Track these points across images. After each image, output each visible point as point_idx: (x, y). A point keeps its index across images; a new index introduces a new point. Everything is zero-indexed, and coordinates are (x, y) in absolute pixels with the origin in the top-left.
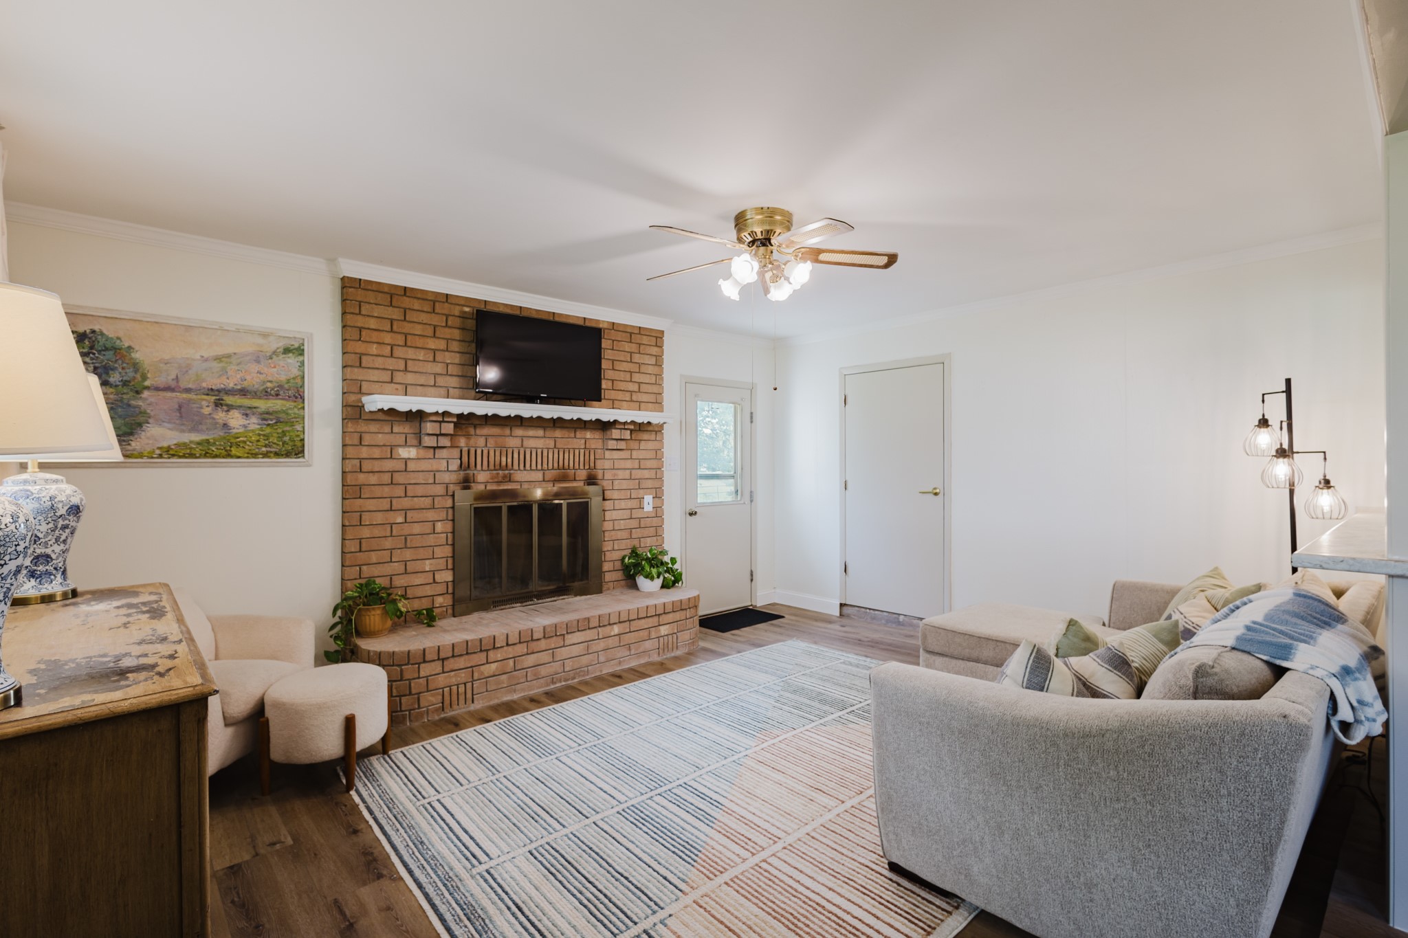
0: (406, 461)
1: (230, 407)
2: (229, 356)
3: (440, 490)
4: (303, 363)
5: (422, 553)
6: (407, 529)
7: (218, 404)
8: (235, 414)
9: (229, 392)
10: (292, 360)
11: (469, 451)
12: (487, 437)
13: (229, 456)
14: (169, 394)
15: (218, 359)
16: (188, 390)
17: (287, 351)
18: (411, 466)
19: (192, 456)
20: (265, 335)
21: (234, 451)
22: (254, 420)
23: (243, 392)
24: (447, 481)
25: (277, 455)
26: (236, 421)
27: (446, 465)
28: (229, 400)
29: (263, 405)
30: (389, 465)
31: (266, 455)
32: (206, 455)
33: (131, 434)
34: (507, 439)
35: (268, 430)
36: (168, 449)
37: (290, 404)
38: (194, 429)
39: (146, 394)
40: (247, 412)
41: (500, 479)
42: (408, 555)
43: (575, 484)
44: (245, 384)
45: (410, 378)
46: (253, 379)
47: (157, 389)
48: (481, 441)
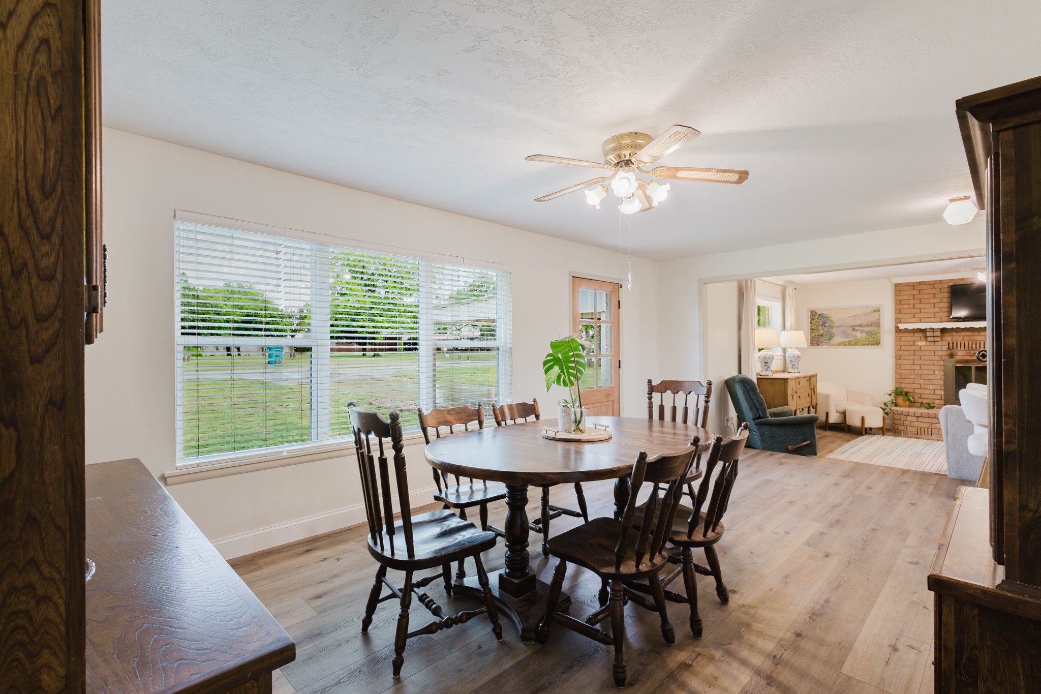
0: (921, 347)
1: (857, 330)
2: (856, 315)
3: (937, 358)
4: (880, 315)
5: (928, 382)
6: (921, 372)
7: (853, 330)
8: (858, 332)
9: (856, 326)
10: (876, 314)
11: (953, 343)
12: (963, 336)
13: (856, 345)
14: (840, 328)
15: (853, 316)
16: (845, 327)
17: (875, 311)
18: (922, 349)
19: (846, 345)
20: (867, 307)
21: (858, 343)
22: (864, 334)
23: (861, 326)
24: (941, 354)
25: (871, 344)
26: (858, 334)
27: (941, 348)
28: (856, 328)
29: (866, 329)
30: (913, 348)
31: (868, 345)
32: (850, 345)
33: (830, 339)
34: (976, 337)
35: (869, 337)
36: (840, 343)
37: (875, 328)
38: (846, 338)
39: (834, 328)
40: (862, 331)
41: (972, 355)
42: (922, 382)
44: (861, 323)
45: (922, 315)
46: (864, 322)
47: (837, 327)
48: (960, 339)
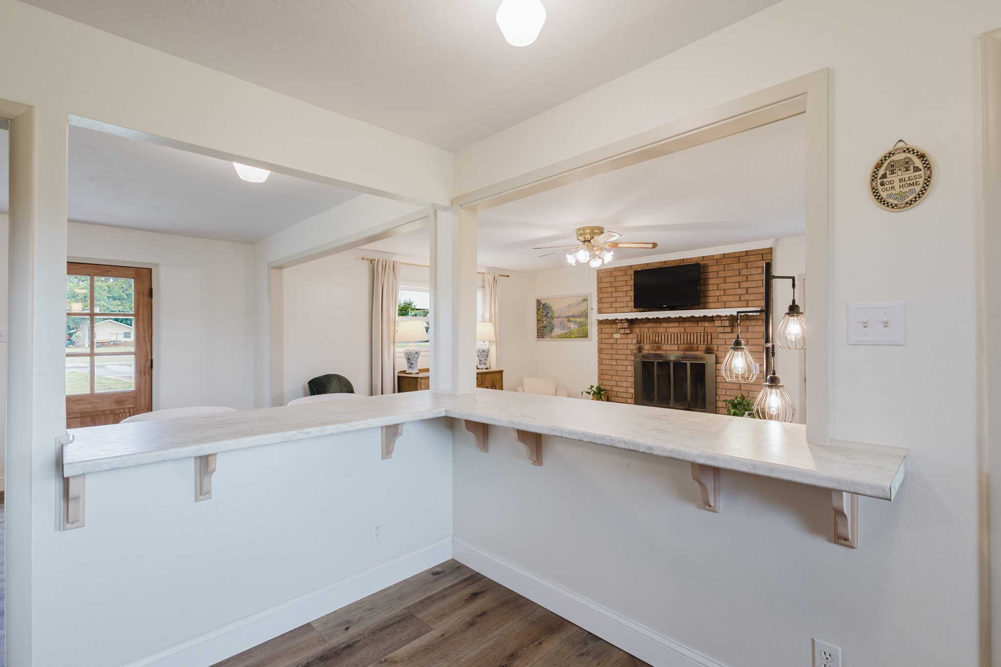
0: (617, 339)
1: (571, 321)
2: (570, 305)
3: (629, 352)
4: (587, 304)
5: (622, 379)
6: (617, 368)
7: (568, 321)
8: (572, 323)
9: (570, 317)
10: (585, 303)
11: (641, 335)
12: (649, 328)
13: (571, 338)
14: (559, 319)
15: (568, 306)
16: (562, 317)
17: (584, 300)
18: (619, 341)
19: (563, 338)
20: (578, 296)
21: (572, 336)
22: (576, 325)
23: (574, 316)
24: (632, 348)
25: (582, 337)
26: (572, 326)
27: (631, 341)
28: (571, 319)
29: (579, 320)
30: (611, 341)
31: (579, 337)
32: (566, 337)
33: (552, 331)
34: (658, 329)
35: (580, 328)
36: (558, 336)
37: (585, 319)
38: (563, 329)
39: (554, 319)
40: (575, 322)
41: (655, 348)
42: (617, 378)
43: (697, 353)
44: (574, 314)
45: (618, 305)
46: (576, 313)
47: (557, 318)
48: (646, 330)
